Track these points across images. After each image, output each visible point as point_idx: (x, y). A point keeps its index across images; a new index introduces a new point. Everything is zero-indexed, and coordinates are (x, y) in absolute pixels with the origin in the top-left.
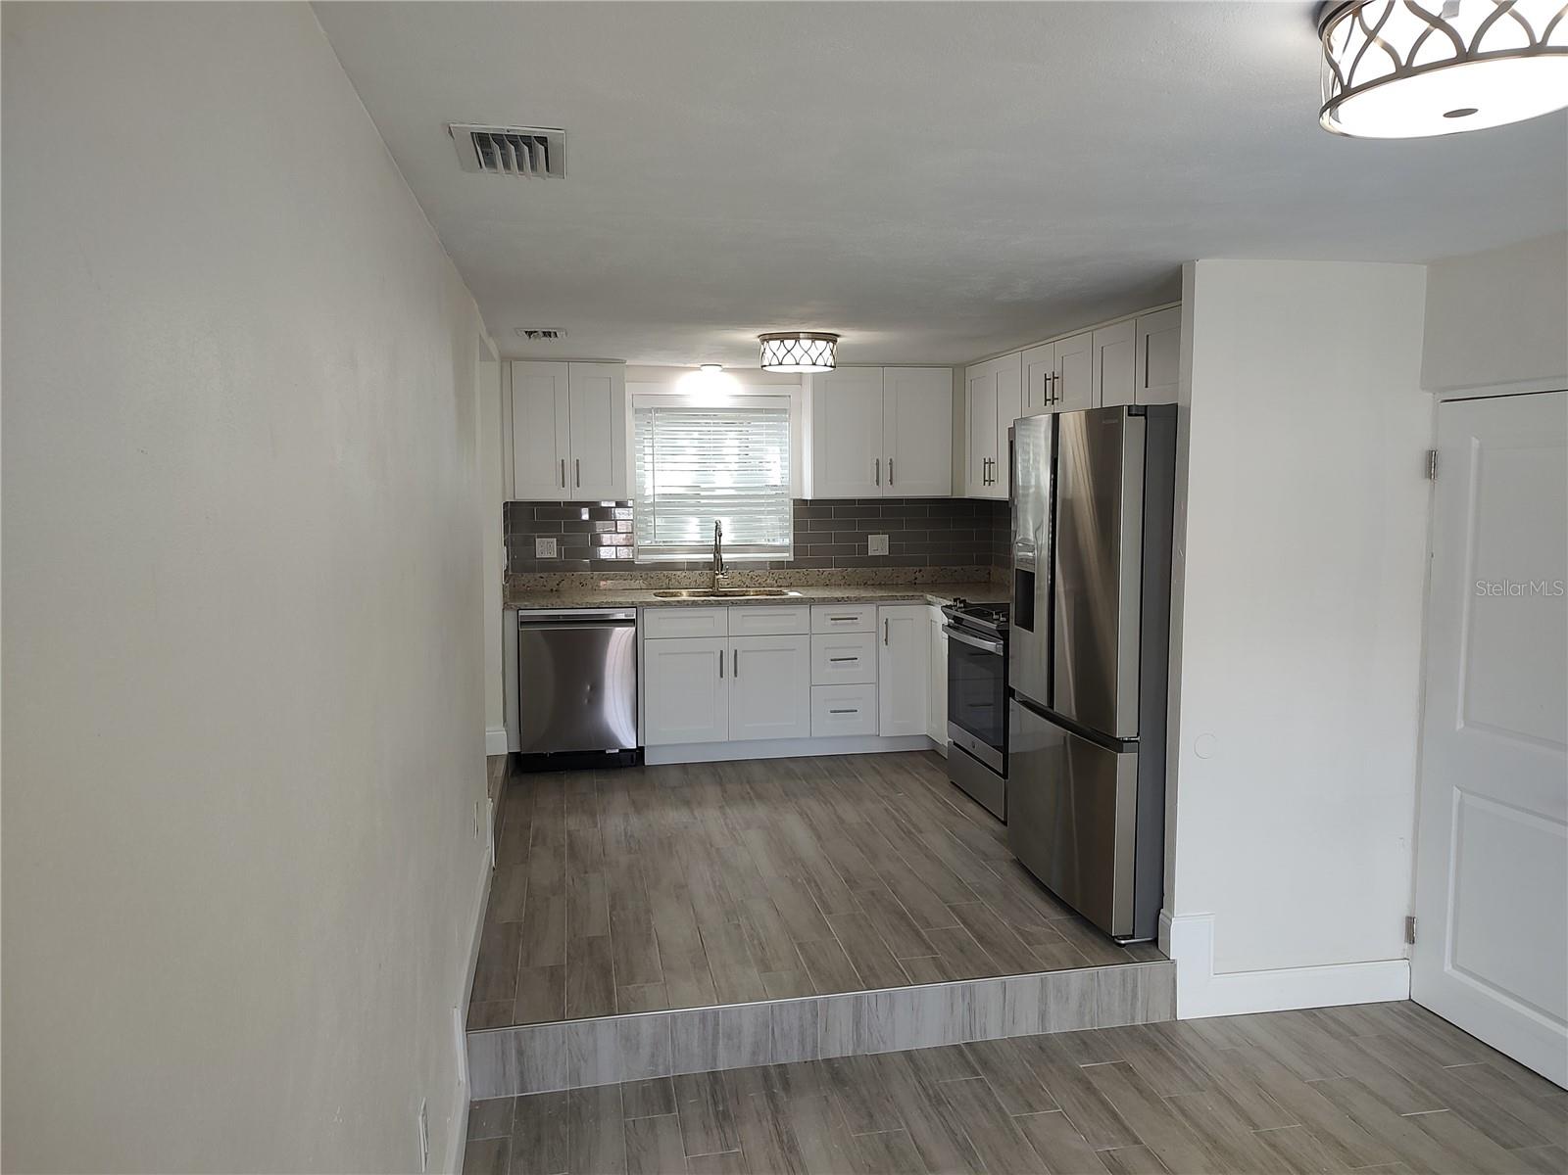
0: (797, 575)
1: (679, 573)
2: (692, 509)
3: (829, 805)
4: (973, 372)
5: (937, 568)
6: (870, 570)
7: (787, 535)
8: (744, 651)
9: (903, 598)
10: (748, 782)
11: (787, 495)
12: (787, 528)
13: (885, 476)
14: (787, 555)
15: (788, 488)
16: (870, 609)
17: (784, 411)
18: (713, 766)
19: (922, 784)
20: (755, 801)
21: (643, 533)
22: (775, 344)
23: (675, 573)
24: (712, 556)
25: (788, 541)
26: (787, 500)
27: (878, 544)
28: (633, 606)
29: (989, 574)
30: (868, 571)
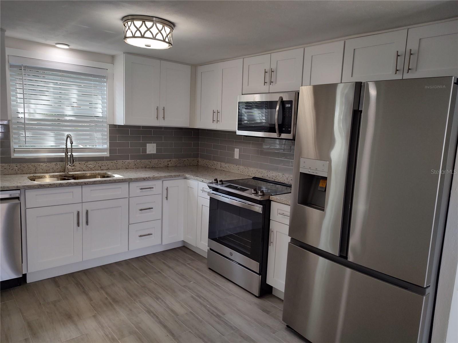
0: (111, 164)
1: (42, 164)
2: (49, 127)
3: (160, 300)
4: (200, 69)
5: (177, 159)
6: (148, 161)
7: (106, 143)
8: (92, 210)
9: (175, 176)
10: (102, 288)
11: (106, 122)
12: (105, 139)
13: (161, 115)
14: (106, 153)
15: (106, 118)
16: (158, 183)
17: (104, 77)
18: (72, 276)
19: (196, 272)
20: (115, 306)
21: (17, 141)
22: (138, 23)
23: (39, 164)
24: (64, 154)
25: (106, 146)
26: (105, 125)
27: (151, 148)
28: (18, 189)
29: (198, 162)
30: (147, 161)
